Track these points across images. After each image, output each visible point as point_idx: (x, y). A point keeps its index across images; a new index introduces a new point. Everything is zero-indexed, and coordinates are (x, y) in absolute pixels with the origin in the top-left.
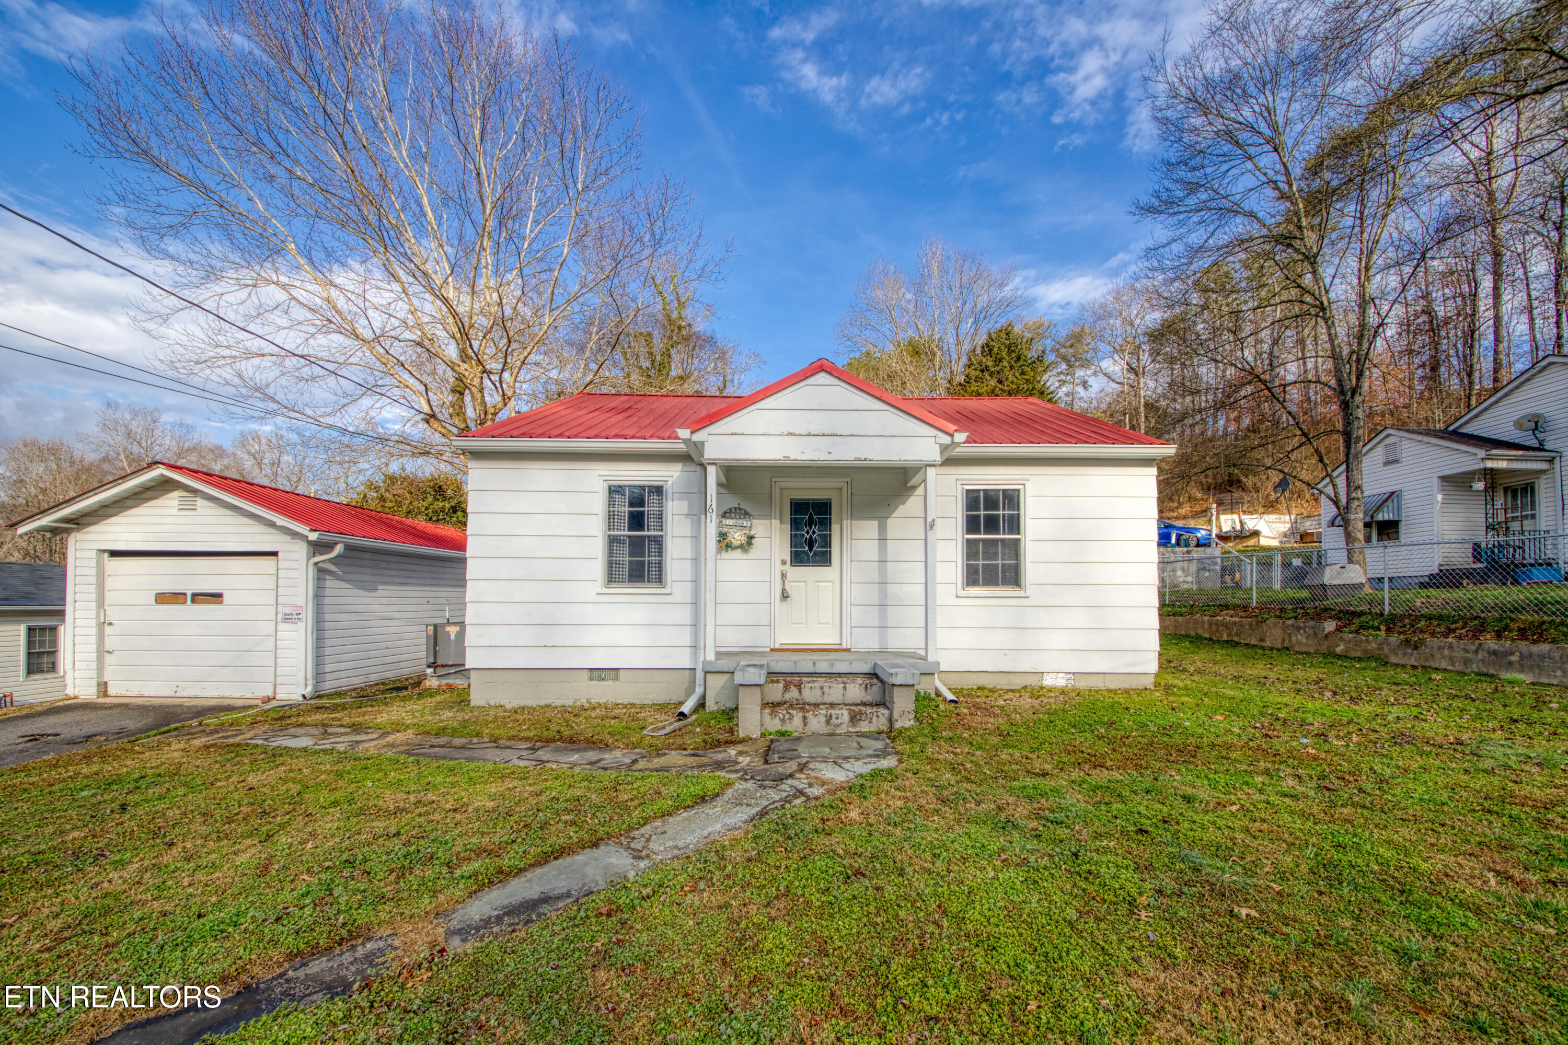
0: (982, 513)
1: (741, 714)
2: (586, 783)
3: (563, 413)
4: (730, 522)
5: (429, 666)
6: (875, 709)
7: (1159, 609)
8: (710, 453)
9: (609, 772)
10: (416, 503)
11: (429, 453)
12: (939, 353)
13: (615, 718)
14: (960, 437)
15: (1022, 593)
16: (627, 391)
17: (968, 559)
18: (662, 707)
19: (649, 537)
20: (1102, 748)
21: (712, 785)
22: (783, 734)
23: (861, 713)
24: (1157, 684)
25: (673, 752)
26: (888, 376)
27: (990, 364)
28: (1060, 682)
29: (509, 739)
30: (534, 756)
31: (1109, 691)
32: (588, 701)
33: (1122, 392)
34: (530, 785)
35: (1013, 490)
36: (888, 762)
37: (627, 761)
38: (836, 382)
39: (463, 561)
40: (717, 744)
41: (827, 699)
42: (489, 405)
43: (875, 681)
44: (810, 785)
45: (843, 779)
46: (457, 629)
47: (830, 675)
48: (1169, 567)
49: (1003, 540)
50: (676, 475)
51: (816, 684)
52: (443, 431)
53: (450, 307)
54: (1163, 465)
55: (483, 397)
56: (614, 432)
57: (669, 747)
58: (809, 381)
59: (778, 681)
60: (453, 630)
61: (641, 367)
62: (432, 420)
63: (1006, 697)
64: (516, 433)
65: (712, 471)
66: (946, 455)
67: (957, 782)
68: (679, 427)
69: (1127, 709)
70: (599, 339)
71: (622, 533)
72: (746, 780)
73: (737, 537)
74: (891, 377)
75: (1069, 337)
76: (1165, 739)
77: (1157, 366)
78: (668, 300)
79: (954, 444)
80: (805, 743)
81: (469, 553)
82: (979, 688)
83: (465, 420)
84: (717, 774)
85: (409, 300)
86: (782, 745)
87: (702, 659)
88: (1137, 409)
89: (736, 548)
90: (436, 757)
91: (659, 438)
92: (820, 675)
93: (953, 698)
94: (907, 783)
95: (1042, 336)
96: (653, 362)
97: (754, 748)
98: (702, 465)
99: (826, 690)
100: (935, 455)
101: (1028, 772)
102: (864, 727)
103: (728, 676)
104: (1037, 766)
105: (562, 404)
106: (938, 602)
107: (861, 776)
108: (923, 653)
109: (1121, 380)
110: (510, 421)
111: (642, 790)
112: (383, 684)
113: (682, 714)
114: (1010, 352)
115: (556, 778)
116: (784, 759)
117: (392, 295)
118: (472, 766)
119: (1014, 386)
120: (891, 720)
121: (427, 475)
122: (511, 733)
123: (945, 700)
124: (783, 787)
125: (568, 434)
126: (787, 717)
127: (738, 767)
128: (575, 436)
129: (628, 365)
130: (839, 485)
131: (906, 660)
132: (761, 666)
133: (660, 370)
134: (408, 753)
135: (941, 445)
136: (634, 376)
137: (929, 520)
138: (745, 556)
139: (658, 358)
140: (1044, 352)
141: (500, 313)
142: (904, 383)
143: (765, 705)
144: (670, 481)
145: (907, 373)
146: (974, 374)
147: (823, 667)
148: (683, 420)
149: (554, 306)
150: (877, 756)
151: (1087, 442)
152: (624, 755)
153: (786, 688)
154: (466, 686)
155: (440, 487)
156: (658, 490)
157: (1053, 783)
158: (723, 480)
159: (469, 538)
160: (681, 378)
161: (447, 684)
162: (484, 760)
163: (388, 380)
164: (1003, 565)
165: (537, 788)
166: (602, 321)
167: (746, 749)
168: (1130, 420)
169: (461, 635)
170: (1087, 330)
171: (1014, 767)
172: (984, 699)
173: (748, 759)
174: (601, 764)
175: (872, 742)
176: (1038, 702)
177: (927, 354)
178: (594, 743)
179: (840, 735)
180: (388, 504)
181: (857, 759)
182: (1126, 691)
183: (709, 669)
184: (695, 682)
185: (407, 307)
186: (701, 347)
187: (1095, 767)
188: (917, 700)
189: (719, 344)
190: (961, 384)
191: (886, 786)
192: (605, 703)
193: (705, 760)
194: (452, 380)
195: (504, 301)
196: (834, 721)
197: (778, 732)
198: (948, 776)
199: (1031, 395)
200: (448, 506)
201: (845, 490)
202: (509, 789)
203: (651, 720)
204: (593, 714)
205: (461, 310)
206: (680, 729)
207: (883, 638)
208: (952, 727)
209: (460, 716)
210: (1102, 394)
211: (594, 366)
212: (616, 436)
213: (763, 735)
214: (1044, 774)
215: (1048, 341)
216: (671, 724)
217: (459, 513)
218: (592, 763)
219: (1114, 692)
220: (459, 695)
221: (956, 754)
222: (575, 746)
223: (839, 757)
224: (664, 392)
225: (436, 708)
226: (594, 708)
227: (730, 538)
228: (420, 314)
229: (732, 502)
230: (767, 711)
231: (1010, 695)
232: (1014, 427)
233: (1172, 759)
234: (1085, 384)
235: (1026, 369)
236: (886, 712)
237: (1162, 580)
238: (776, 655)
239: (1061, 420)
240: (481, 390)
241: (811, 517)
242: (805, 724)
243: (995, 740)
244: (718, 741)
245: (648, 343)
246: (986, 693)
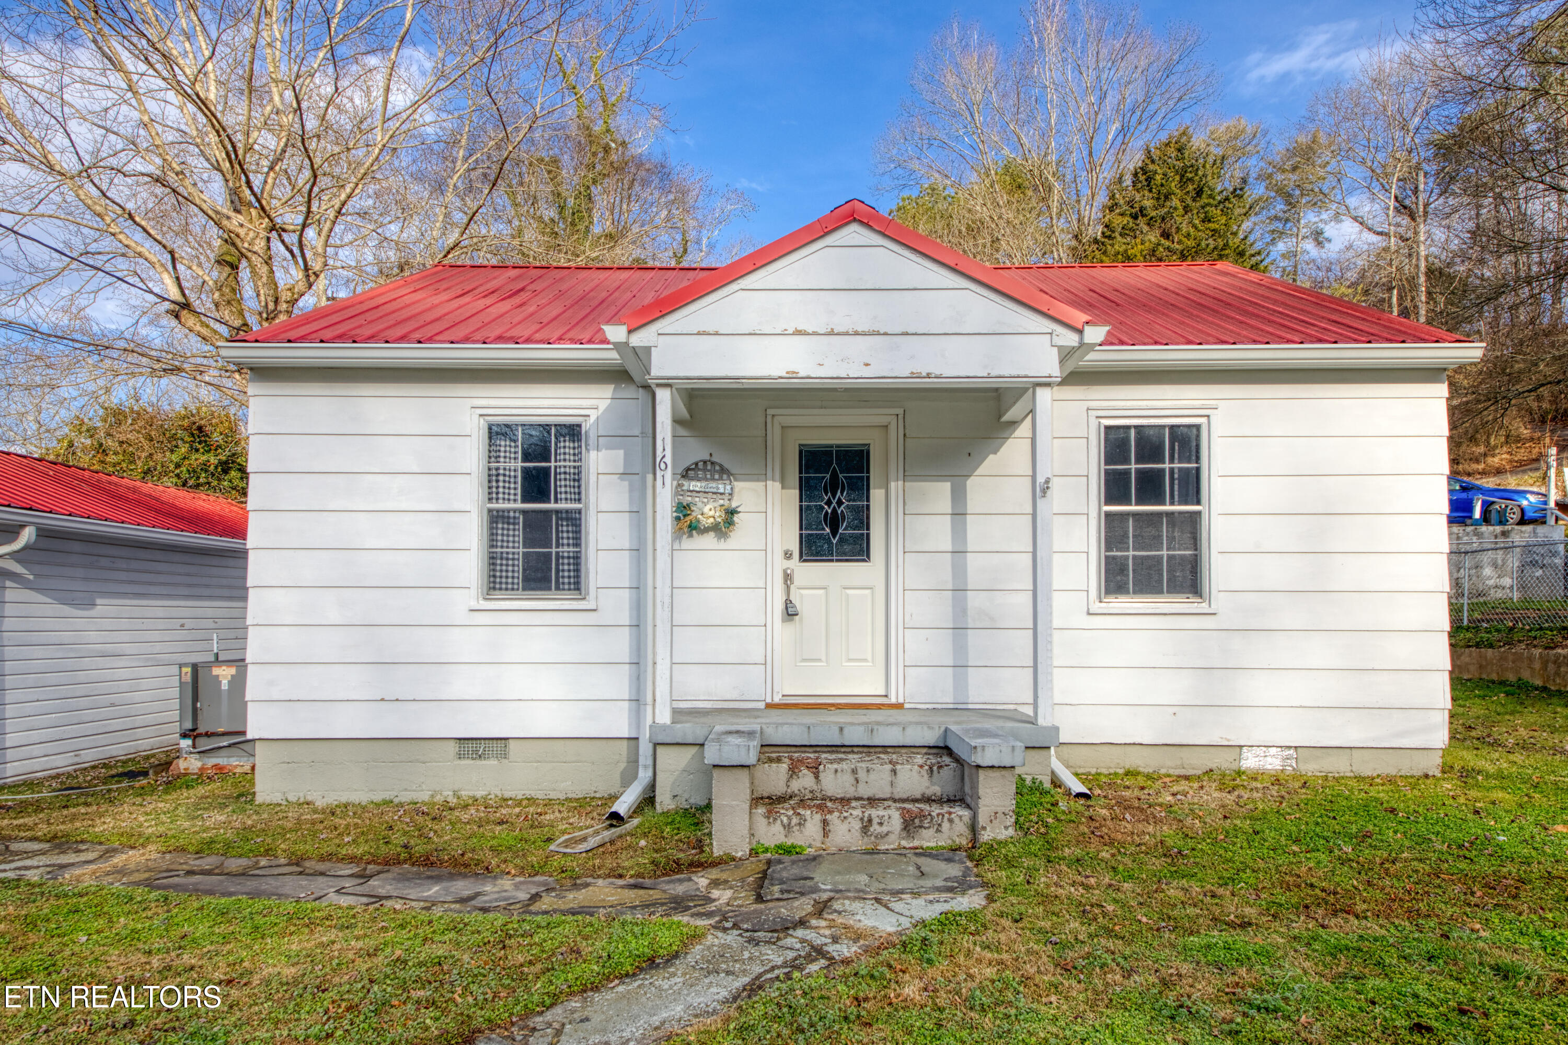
0: (1133, 466)
1: (715, 816)
2: (452, 935)
3: (407, 300)
4: (695, 485)
5: (184, 736)
6: (946, 808)
7: (1451, 635)
8: (660, 368)
9: (491, 916)
10: (158, 457)
11: (179, 369)
12: (1057, 187)
13: (501, 823)
14: (1095, 334)
15: (1204, 607)
16: (518, 260)
17: (1108, 548)
18: (581, 805)
19: (557, 512)
20: (1347, 879)
21: (666, 939)
22: (788, 850)
23: (922, 816)
24: (1447, 769)
25: (600, 882)
26: (969, 228)
27: (1148, 203)
28: (1273, 762)
29: (322, 859)
30: (364, 889)
31: (1359, 778)
32: (456, 794)
33: (1386, 249)
34: (357, 938)
35: (1189, 426)
36: (971, 901)
37: (523, 896)
38: (879, 240)
39: (242, 555)
40: (676, 868)
41: (864, 791)
42: (281, 284)
43: (947, 759)
44: (835, 940)
45: (891, 929)
46: (233, 671)
47: (868, 749)
48: (1468, 561)
49: (1170, 514)
50: (603, 405)
51: (844, 765)
52: (204, 331)
53: (211, 116)
54: (1460, 378)
55: (272, 271)
56: (497, 332)
57: (593, 873)
58: (830, 240)
59: (779, 760)
60: (225, 674)
61: (540, 219)
62: (184, 313)
63: (1175, 789)
64: (328, 334)
65: (664, 397)
66: (1071, 366)
67: (1091, 936)
68: (608, 322)
69: (1393, 811)
70: (469, 170)
71: (512, 505)
72: (725, 930)
73: (708, 511)
74: (973, 230)
75: (1292, 152)
76: (1463, 865)
77: (1451, 201)
78: (585, 100)
79: (1084, 347)
80: (825, 866)
81: (252, 541)
82: (1128, 773)
83: (241, 313)
84: (676, 918)
85: (140, 103)
86: (787, 871)
87: (649, 721)
88: (1412, 281)
89: (707, 530)
90: (197, 891)
91: (573, 341)
92: (851, 748)
93: (1082, 789)
94: (1003, 937)
95: (1241, 152)
96: (562, 208)
97: (739, 874)
98: (646, 387)
99: (862, 775)
100: (1051, 367)
101: (1215, 919)
102: (928, 839)
103: (694, 750)
104: (1232, 909)
105: (407, 283)
106: (1056, 623)
107: (923, 923)
108: (1029, 711)
109: (1385, 228)
110: (317, 314)
111: (548, 945)
112: (105, 766)
113: (615, 816)
114: (1184, 181)
115: (403, 927)
116: (790, 893)
117: (110, 94)
118: (258, 905)
119: (1191, 243)
120: (974, 828)
121: (178, 407)
122: (325, 849)
123: (1068, 793)
124: (789, 941)
125: (417, 335)
126: (795, 820)
127: (712, 907)
128: (430, 340)
129: (519, 216)
130: (883, 420)
131: (1000, 723)
132: (751, 734)
133: (573, 224)
134: (150, 884)
135: (1060, 348)
136: (530, 235)
137: (1040, 479)
138: (722, 544)
139: (571, 202)
140: (1244, 181)
141: (297, 126)
142: (996, 240)
143: (757, 801)
144: (594, 415)
145: (1002, 223)
146: (1119, 222)
147: (855, 736)
148: (613, 309)
149: (390, 113)
150: (950, 890)
151: (1321, 341)
152: (517, 886)
153: (793, 771)
154: (247, 768)
155: (200, 429)
156: (573, 432)
157: (1259, 940)
158: (684, 413)
159: (251, 516)
160: (610, 236)
161: (215, 766)
162: (280, 896)
163: (107, 244)
164: (1170, 558)
165: (371, 943)
166: (473, 138)
167: (724, 876)
168: (1401, 298)
169: (239, 682)
170: (1323, 139)
171: (1191, 911)
172: (1137, 792)
173: (728, 894)
174: (478, 902)
175: (942, 865)
176: (1232, 797)
177: (1036, 189)
178: (466, 866)
179: (886, 852)
180: (111, 458)
181: (916, 894)
182: (1391, 780)
183: (660, 739)
184: (637, 761)
185: (135, 115)
186: (645, 183)
187: (1335, 913)
188: (1019, 793)
189: (674, 177)
190: (1096, 241)
191: (966, 941)
192: (485, 798)
193: (655, 895)
194: (217, 243)
195: (304, 105)
196: (875, 828)
197: (779, 847)
198: (1075, 925)
199: (1221, 257)
200: (213, 460)
201: (893, 427)
202: (322, 945)
203: (562, 827)
204: (465, 817)
205: (229, 120)
206: (612, 842)
207: (960, 683)
208: (1081, 840)
209: (238, 821)
210: (1350, 254)
211: (460, 218)
212: (500, 339)
213: (754, 852)
214: (1245, 925)
215: (1252, 162)
216: (597, 833)
217: (233, 473)
218: (463, 901)
219: (1371, 780)
220: (235, 785)
221: (1087, 887)
222: (434, 872)
223: (884, 891)
224: (581, 261)
225: (197, 806)
226: (466, 807)
227: (696, 514)
228: (160, 129)
229: (698, 451)
230: (761, 810)
231: (1183, 786)
232: (1191, 316)
233: (1474, 900)
234: (1318, 237)
235: (1213, 211)
236: (966, 813)
237: (1456, 583)
238: (776, 716)
239: (1275, 302)
240: (268, 261)
241: (834, 476)
242: (826, 834)
243: (1157, 864)
244: (677, 862)
245: (553, 177)
246: (1141, 781)
